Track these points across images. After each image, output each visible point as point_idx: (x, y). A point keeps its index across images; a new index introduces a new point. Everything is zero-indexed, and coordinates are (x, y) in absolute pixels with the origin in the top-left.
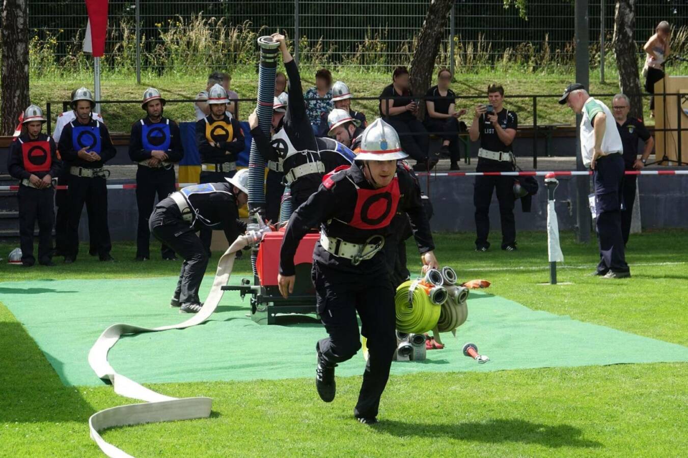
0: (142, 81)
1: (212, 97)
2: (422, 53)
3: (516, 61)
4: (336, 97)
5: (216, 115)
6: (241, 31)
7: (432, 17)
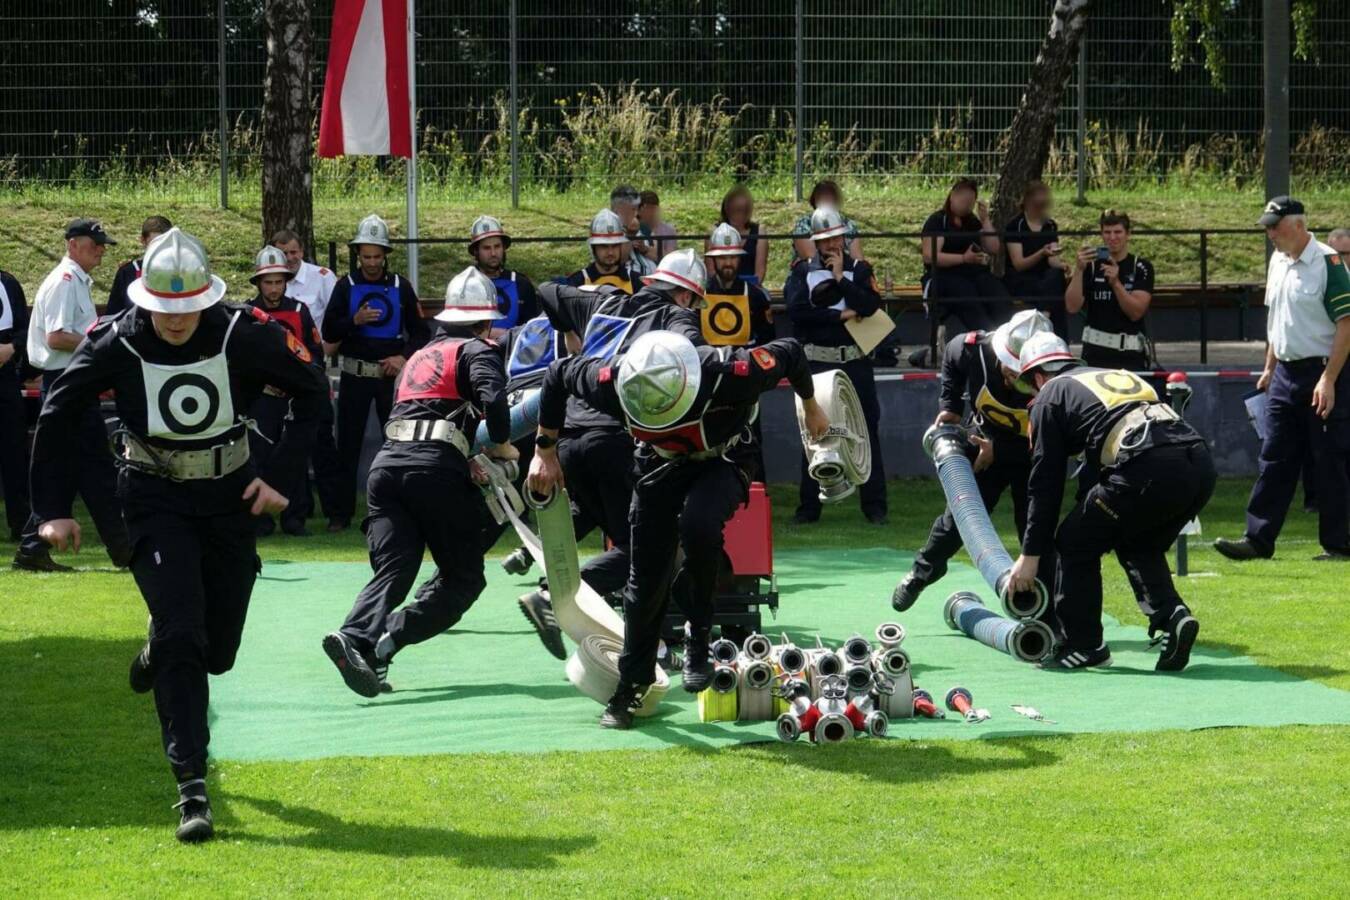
0: (522, 203)
1: (598, 232)
2: (1019, 154)
3: (1206, 167)
4: (819, 233)
5: (602, 264)
6: (706, 113)
7: (1037, 88)
